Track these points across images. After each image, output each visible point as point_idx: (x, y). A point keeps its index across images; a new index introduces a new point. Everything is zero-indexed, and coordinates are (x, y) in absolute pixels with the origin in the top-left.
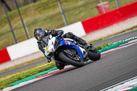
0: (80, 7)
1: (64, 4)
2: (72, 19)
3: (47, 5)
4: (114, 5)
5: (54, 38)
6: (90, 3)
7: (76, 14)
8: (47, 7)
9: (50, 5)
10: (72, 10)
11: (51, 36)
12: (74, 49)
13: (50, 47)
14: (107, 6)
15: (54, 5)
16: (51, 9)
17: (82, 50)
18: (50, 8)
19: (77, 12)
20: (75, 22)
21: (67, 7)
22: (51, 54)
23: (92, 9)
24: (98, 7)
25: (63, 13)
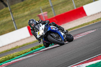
0: (26, 16)
1: (14, 13)
2: (20, 25)
3: (2, 14)
4: (52, 15)
5: (44, 26)
6: (34, 13)
7: (24, 21)
8: (2, 16)
9: (4, 15)
10: (21, 18)
11: (41, 24)
12: (57, 33)
13: (41, 32)
14: (46, 15)
15: (7, 15)
16: (5, 18)
17: (63, 34)
18: (4, 16)
19: (24, 19)
20: (23, 27)
21: (16, 16)
22: (41, 37)
23: (35, 17)
24: (39, 16)
25: (14, 20)
